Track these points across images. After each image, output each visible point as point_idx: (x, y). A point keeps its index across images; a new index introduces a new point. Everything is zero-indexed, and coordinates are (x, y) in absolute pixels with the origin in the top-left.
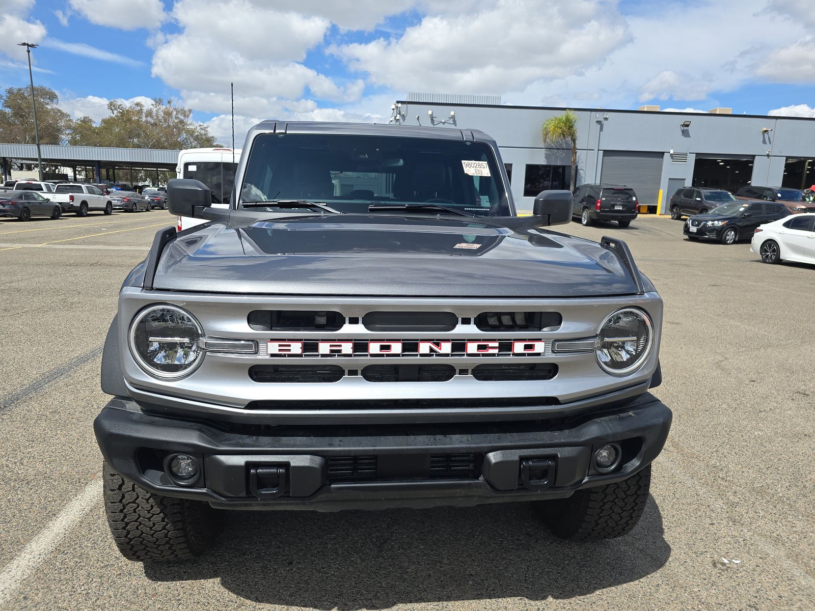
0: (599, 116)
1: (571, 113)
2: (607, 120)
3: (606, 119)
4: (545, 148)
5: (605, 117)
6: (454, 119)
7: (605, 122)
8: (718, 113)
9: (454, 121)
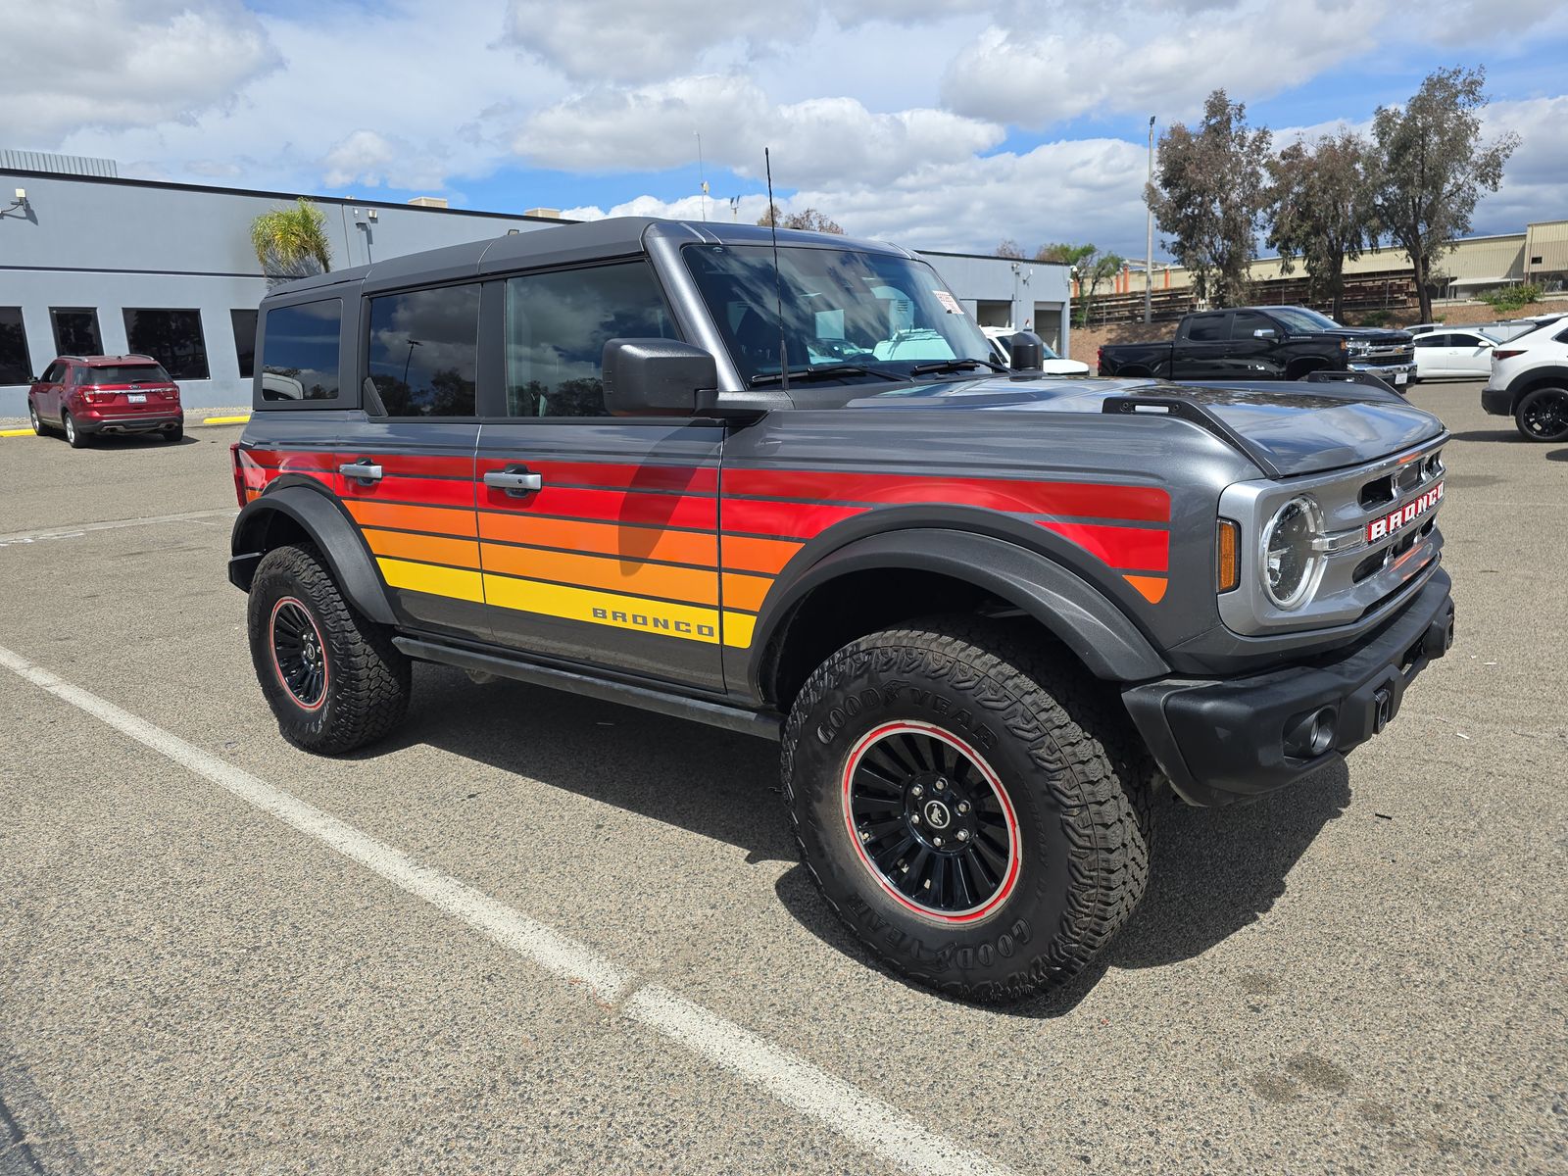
0: (364, 214)
1: (309, 206)
2: (377, 222)
3: (374, 220)
4: (269, 276)
5: (371, 215)
6: (28, 206)
7: (372, 226)
8: (540, 216)
9: (28, 210)
